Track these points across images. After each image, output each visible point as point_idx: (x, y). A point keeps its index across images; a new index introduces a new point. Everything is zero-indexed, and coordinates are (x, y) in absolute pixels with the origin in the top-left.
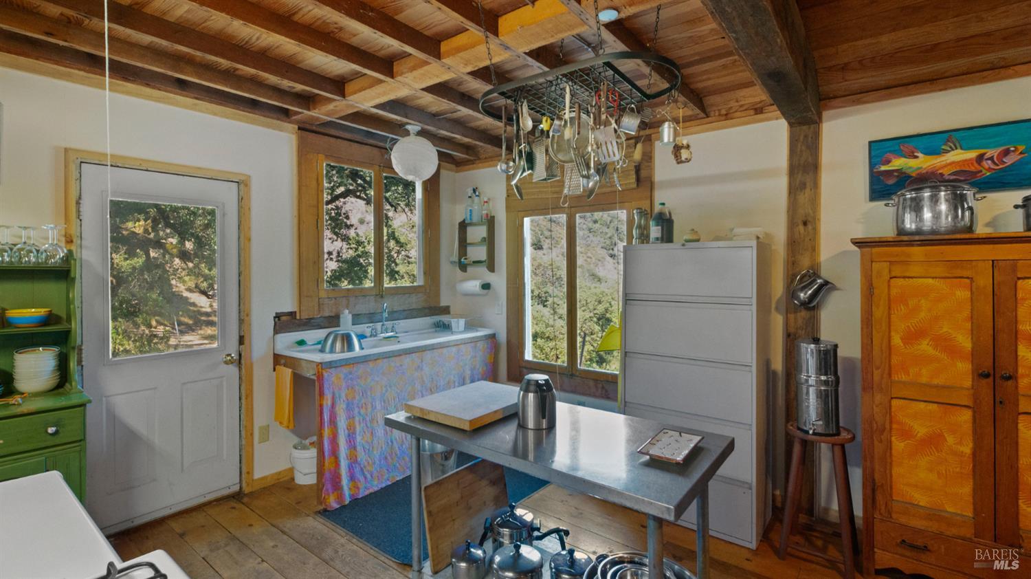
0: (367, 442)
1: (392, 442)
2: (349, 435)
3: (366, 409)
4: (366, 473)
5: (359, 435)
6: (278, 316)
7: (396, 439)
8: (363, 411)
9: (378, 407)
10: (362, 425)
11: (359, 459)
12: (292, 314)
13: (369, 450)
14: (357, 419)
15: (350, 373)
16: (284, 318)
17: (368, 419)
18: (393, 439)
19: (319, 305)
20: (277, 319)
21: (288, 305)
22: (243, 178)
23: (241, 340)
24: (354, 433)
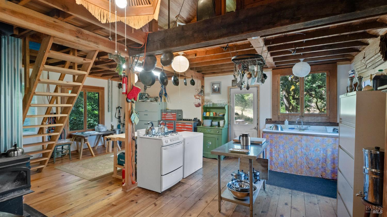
0: (276, 157)
1: (286, 161)
2: (270, 153)
3: (277, 147)
4: (275, 165)
5: (274, 154)
6: (267, 119)
7: (288, 160)
8: (275, 148)
9: (281, 148)
10: (275, 151)
11: (273, 160)
12: (271, 119)
13: (277, 159)
14: (273, 149)
15: (272, 136)
16: (268, 120)
17: (277, 150)
18: (287, 160)
19: (278, 118)
20: (266, 120)
21: (270, 117)
22: (258, 86)
23: (258, 124)
24: (272, 152)
